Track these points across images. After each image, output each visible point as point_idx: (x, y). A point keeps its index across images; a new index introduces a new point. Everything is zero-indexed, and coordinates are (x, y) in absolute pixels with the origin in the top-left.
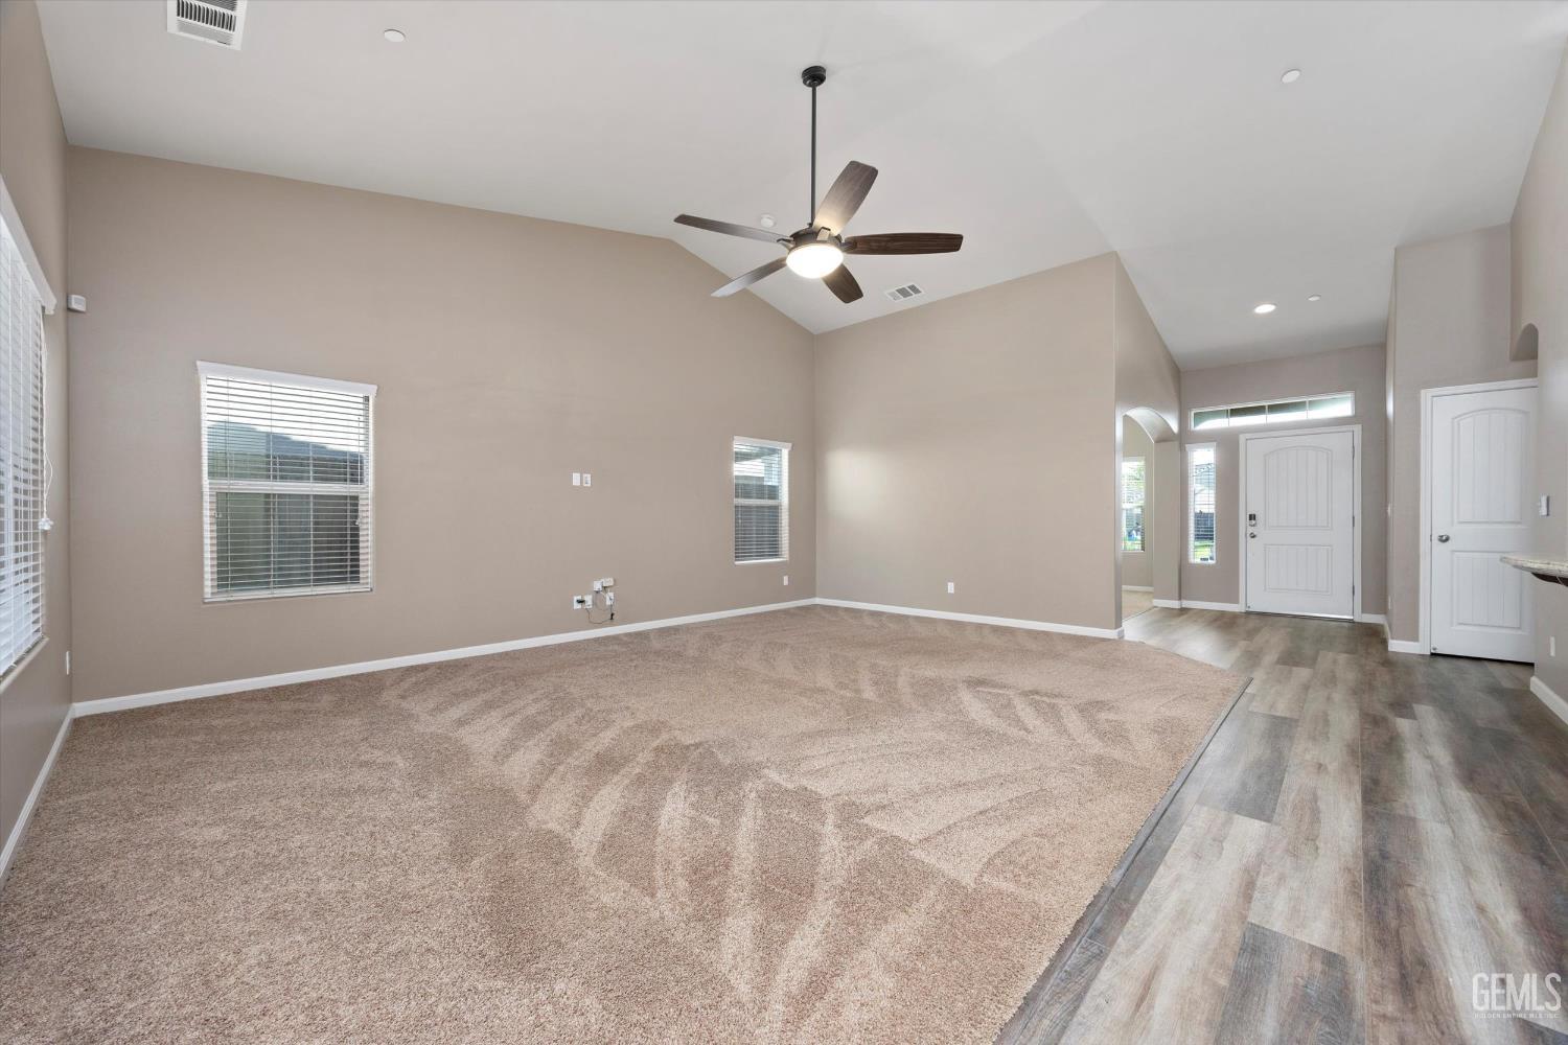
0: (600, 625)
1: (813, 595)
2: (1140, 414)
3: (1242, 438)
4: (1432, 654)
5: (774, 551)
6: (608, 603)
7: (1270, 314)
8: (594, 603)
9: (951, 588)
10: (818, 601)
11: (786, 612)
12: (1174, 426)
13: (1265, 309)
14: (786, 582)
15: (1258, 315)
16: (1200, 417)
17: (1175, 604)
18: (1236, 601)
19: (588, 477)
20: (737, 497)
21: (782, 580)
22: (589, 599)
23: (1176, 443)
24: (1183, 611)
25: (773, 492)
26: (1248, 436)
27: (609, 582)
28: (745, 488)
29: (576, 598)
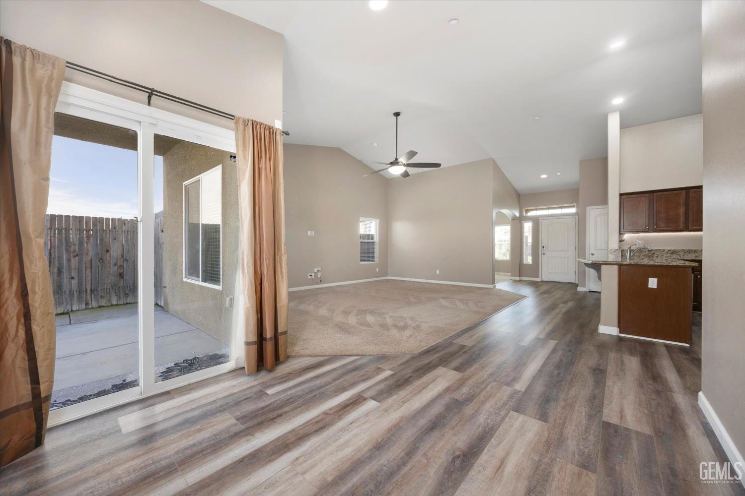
0: (317, 284)
1: (387, 276)
2: (506, 211)
3: (540, 219)
4: (590, 291)
5: (373, 259)
6: (319, 276)
7: (545, 178)
8: (315, 276)
9: (438, 272)
10: (389, 278)
11: (378, 281)
12: (517, 214)
13: (544, 176)
14: (377, 271)
15: (542, 178)
16: (527, 211)
17: (518, 278)
18: (538, 277)
19: (313, 232)
20: (360, 239)
21: (376, 270)
22: (313, 274)
23: (518, 221)
24: (520, 280)
25: (372, 237)
26: (542, 218)
27: (319, 269)
28: (363, 237)
29: (309, 274)
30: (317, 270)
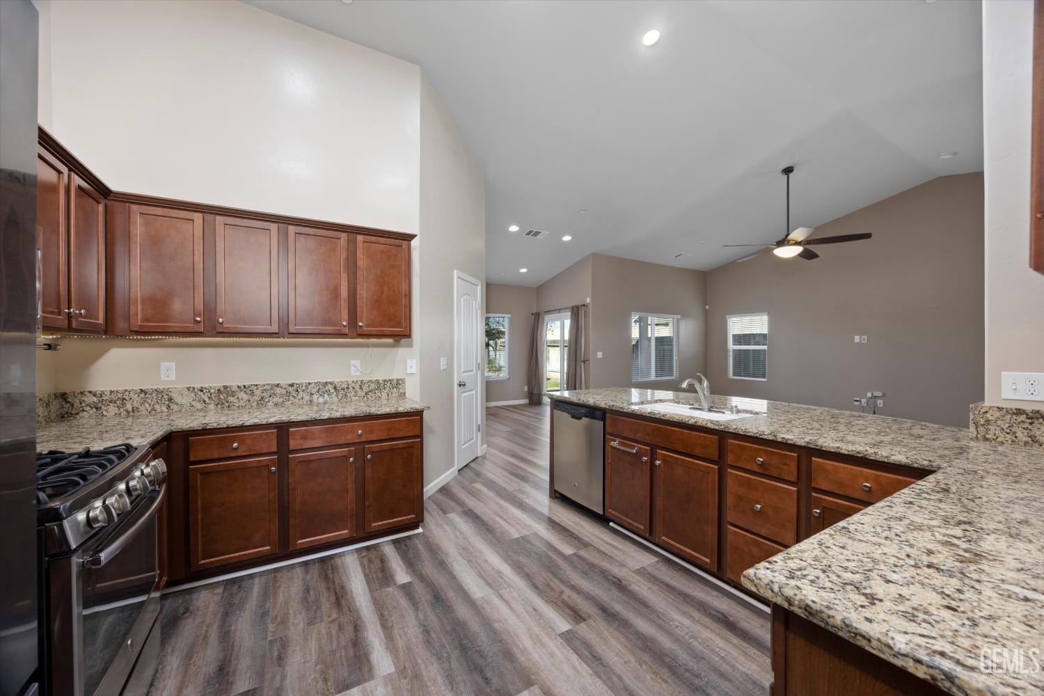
19: (865, 337)
22: (864, 401)
27: (878, 394)
30: (872, 394)
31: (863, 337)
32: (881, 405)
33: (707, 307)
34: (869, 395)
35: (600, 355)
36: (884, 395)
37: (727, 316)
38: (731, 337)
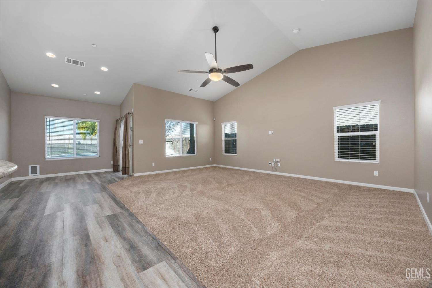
30: (276, 160)
31: (272, 131)
32: (279, 166)
33: (214, 119)
34: (274, 161)
35: (141, 142)
36: (280, 160)
37: (222, 123)
38: (224, 135)
